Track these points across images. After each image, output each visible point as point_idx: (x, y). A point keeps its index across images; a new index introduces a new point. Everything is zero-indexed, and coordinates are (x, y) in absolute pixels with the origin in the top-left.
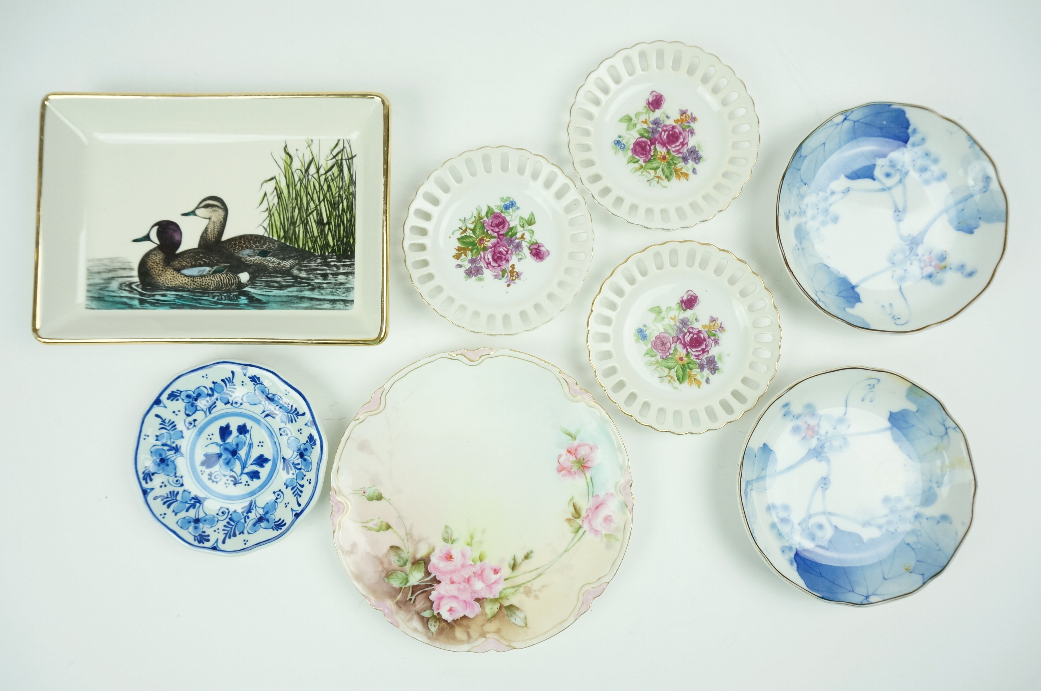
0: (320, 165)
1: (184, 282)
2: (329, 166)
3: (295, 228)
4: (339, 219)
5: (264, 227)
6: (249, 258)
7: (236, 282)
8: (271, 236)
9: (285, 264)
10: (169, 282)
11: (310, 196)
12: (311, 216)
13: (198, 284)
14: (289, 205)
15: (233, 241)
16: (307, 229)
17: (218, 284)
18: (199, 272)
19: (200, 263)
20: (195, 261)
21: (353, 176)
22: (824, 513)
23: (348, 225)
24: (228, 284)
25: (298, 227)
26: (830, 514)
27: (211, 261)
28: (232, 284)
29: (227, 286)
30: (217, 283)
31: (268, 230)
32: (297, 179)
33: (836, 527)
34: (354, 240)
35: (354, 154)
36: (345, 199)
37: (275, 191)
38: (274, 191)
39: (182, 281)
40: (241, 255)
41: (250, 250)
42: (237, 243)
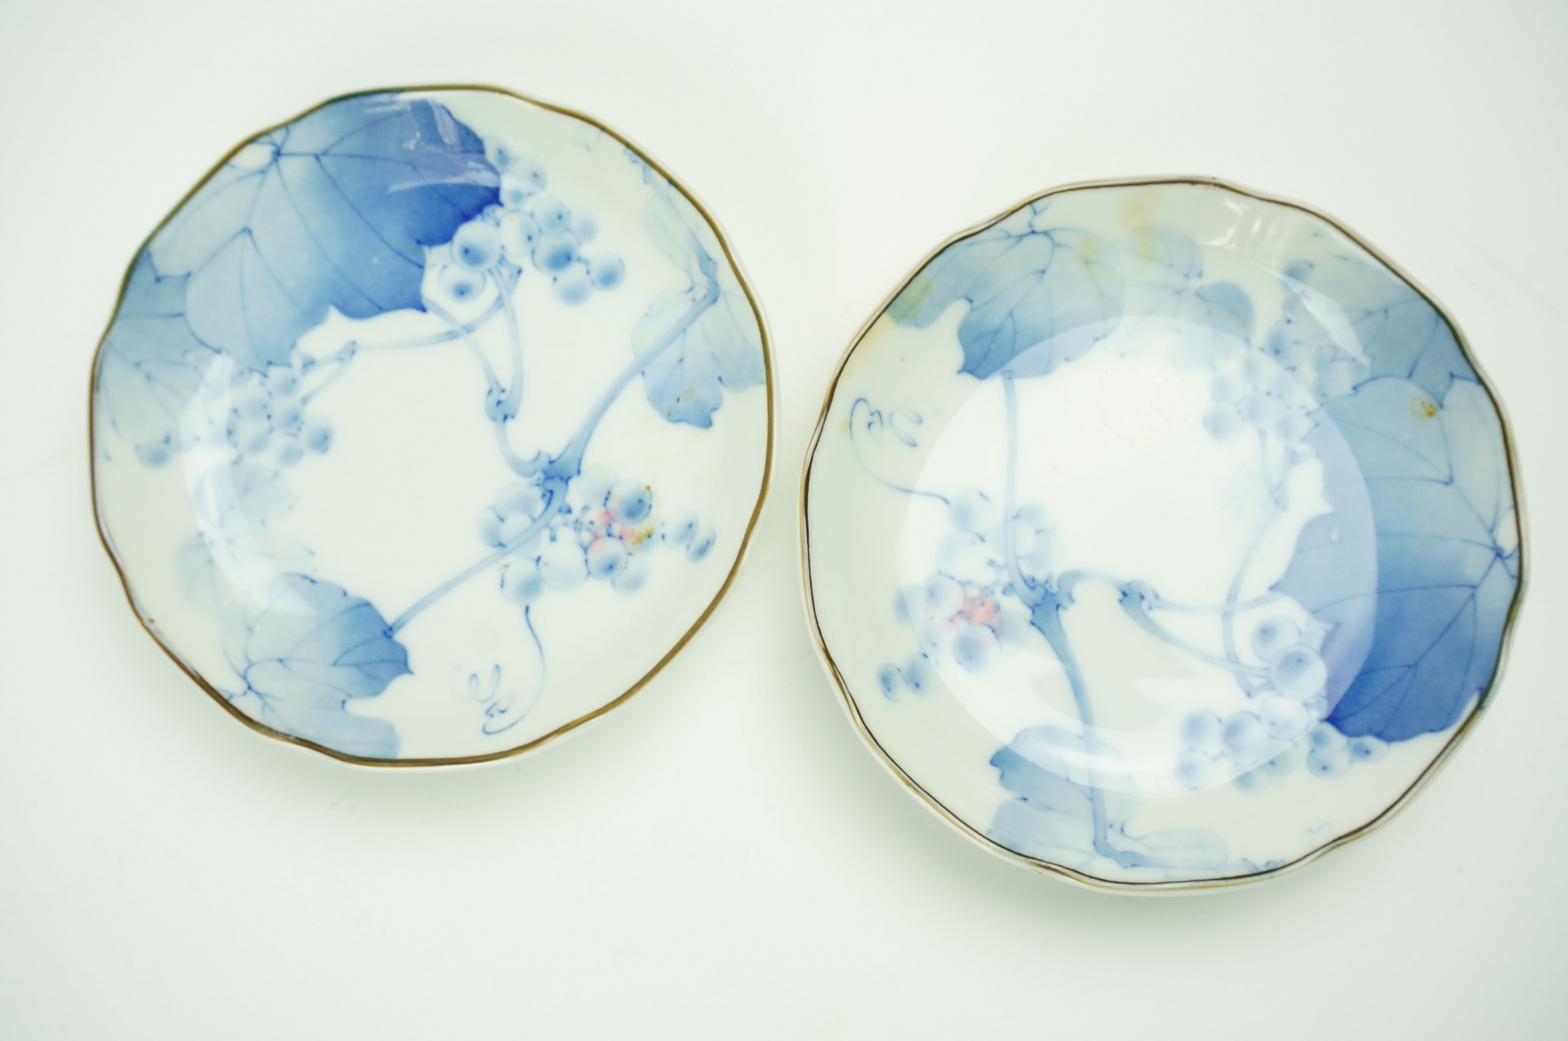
22: (1227, 616)
26: (1232, 597)
33: (1272, 588)
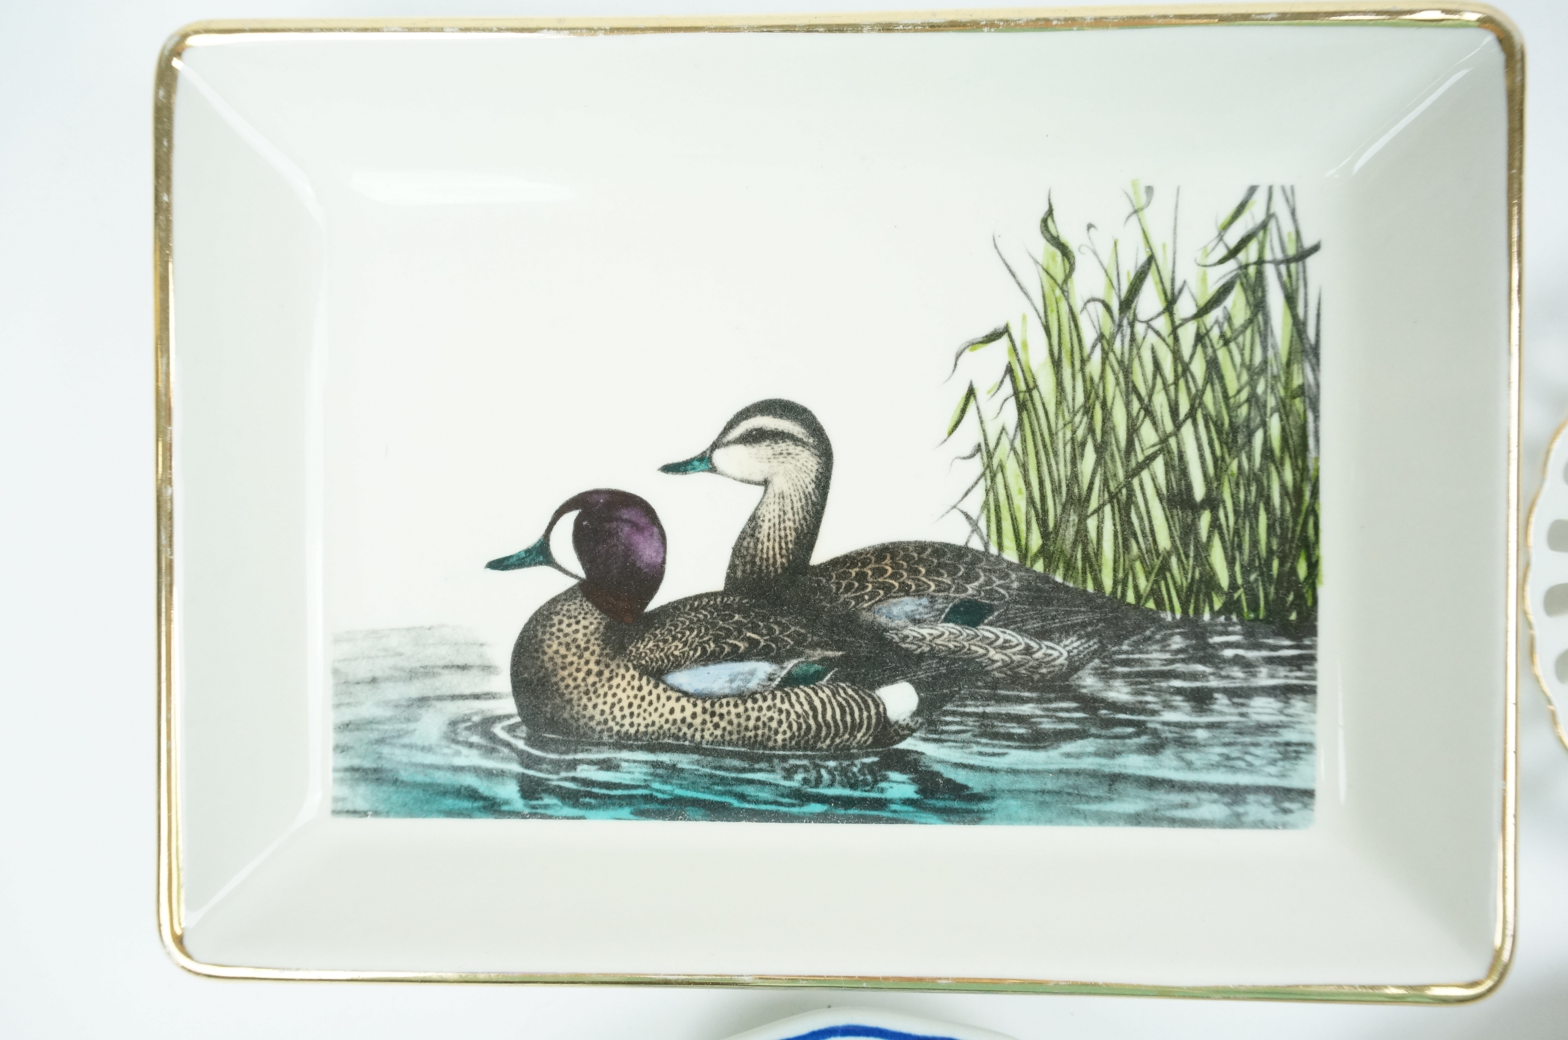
0: (1178, 285)
1: (678, 715)
2: (1212, 289)
3: (1083, 519)
4: (1253, 488)
5: (968, 517)
6: (912, 631)
7: (869, 717)
8: (994, 550)
9: (1050, 652)
10: (623, 717)
11: (1140, 398)
12: (1145, 474)
13: (730, 723)
14: (1060, 435)
15: (854, 565)
16: (1131, 524)
17: (804, 726)
18: (732, 681)
19: (735, 647)
20: (717, 639)
21: (1304, 324)
23: (1288, 509)
24: (840, 723)
25: (1095, 516)
27: (775, 640)
28: (855, 727)
29: (836, 735)
30: (801, 720)
31: (982, 524)
32: (1089, 336)
34: (1313, 566)
35: (1308, 243)
36: (1274, 411)
37: (1008, 381)
38: (1002, 382)
39: (672, 711)
40: (883, 620)
41: (917, 601)
42: (870, 573)
